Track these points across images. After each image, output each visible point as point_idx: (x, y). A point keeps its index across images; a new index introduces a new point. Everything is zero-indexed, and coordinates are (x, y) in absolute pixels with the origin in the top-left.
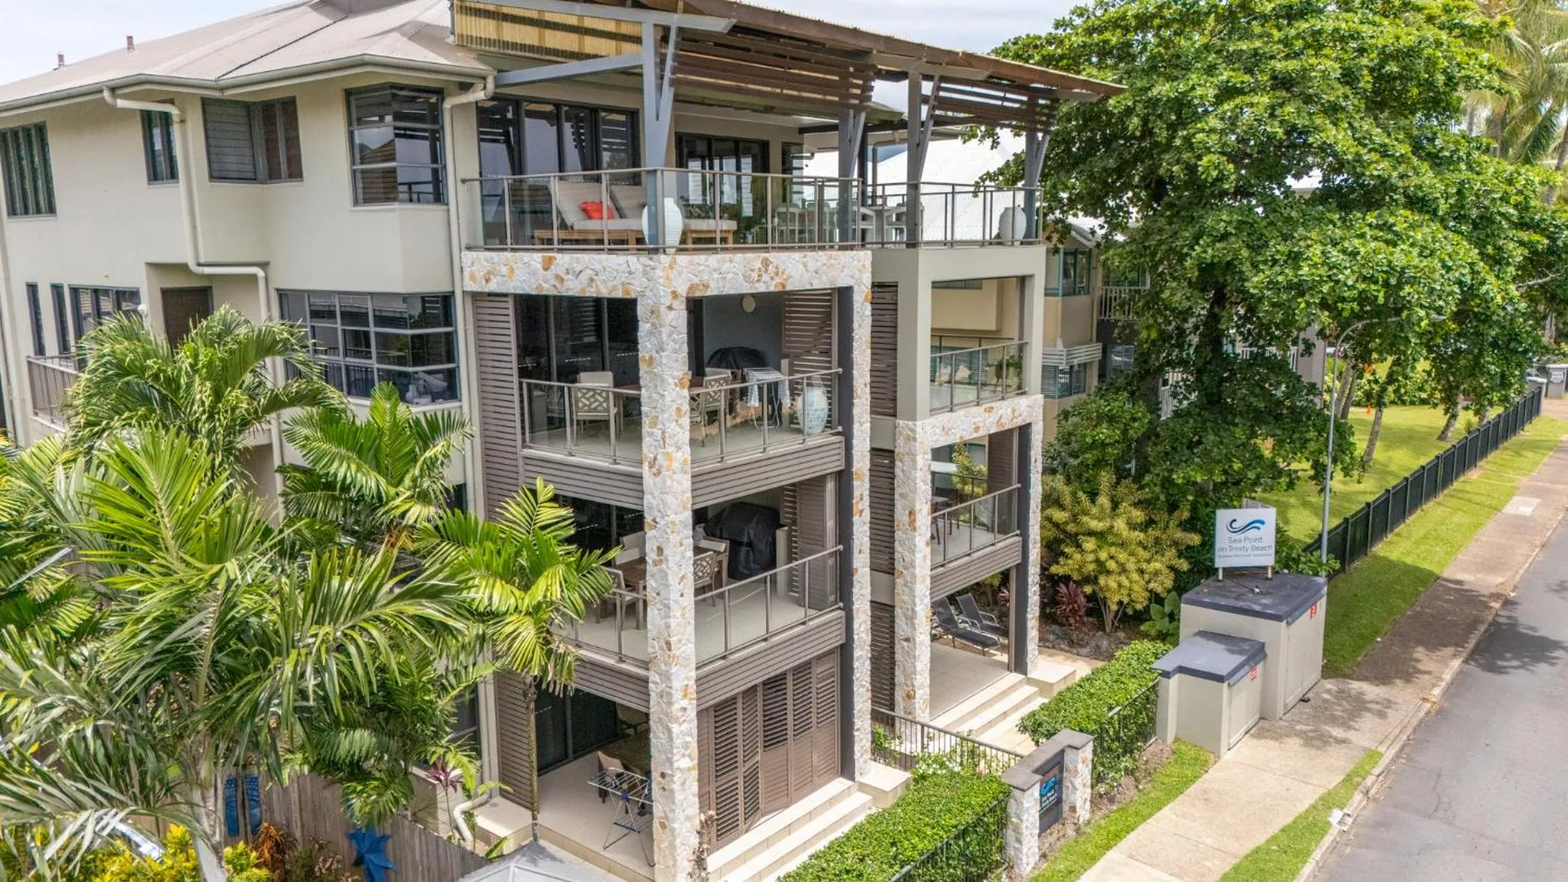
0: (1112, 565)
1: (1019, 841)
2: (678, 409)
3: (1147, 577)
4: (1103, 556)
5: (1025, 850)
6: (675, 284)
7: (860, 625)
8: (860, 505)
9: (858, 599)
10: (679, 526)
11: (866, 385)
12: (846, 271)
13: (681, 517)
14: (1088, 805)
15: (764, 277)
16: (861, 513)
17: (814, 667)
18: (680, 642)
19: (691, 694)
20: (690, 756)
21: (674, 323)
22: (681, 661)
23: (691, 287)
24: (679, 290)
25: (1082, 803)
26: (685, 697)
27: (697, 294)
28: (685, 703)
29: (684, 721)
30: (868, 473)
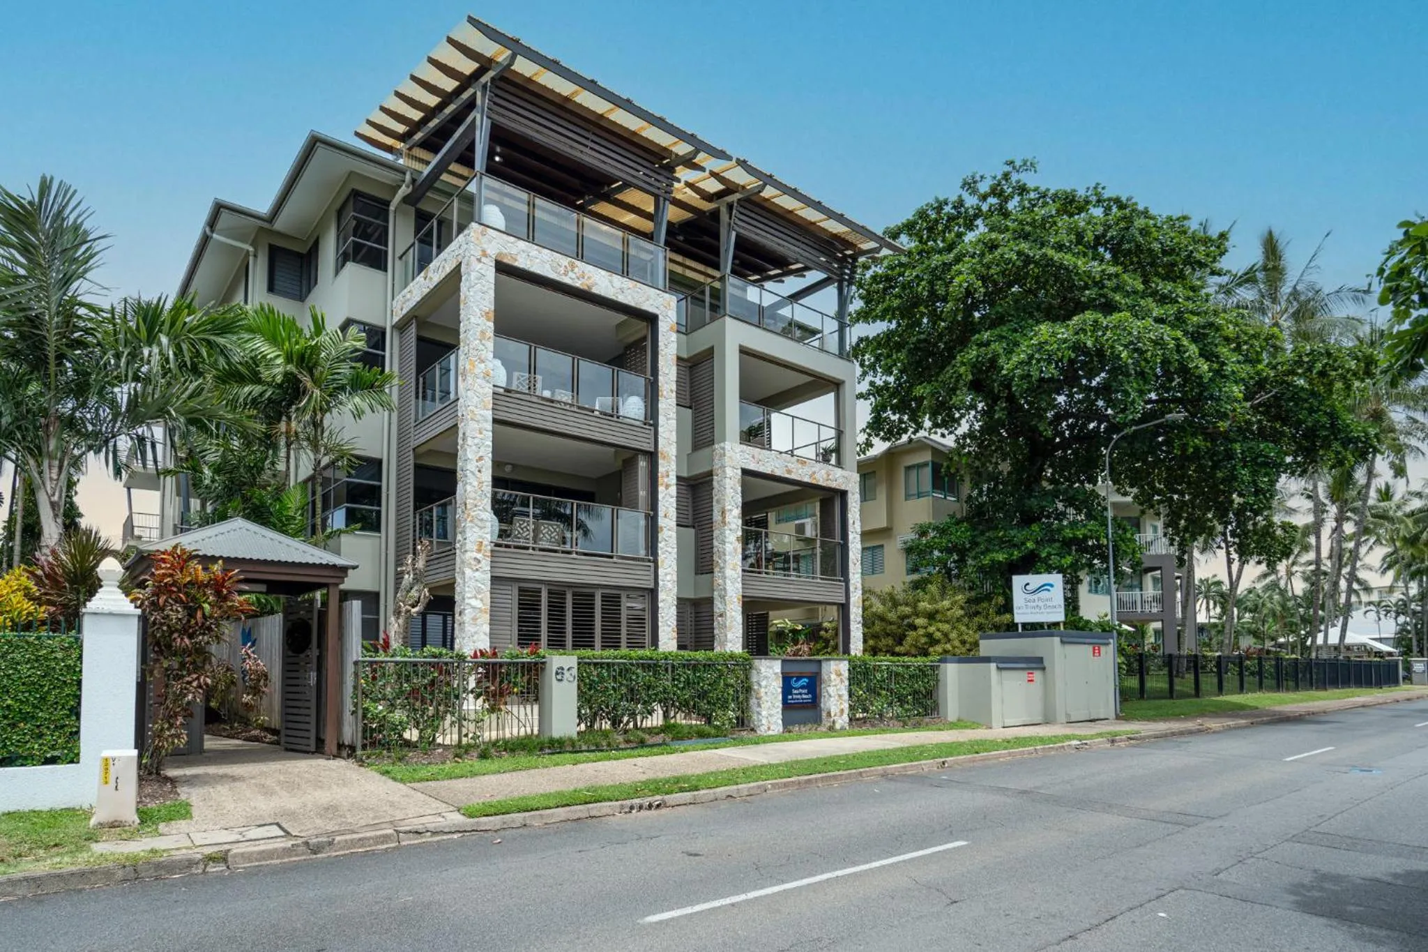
0: (938, 635)
1: (759, 705)
2: (483, 333)
3: (968, 646)
4: (931, 629)
5: (764, 713)
6: (485, 246)
7: (666, 574)
8: (666, 480)
9: (663, 553)
10: (478, 417)
11: (672, 391)
12: (651, 302)
13: (482, 412)
14: (846, 718)
15: (570, 274)
16: (667, 486)
17: (623, 599)
18: (476, 506)
19: (485, 551)
20: (481, 600)
21: (482, 271)
22: (476, 521)
23: (500, 254)
24: (489, 251)
25: (838, 711)
26: (479, 551)
27: (505, 261)
28: (479, 556)
29: (477, 570)
30: (674, 458)
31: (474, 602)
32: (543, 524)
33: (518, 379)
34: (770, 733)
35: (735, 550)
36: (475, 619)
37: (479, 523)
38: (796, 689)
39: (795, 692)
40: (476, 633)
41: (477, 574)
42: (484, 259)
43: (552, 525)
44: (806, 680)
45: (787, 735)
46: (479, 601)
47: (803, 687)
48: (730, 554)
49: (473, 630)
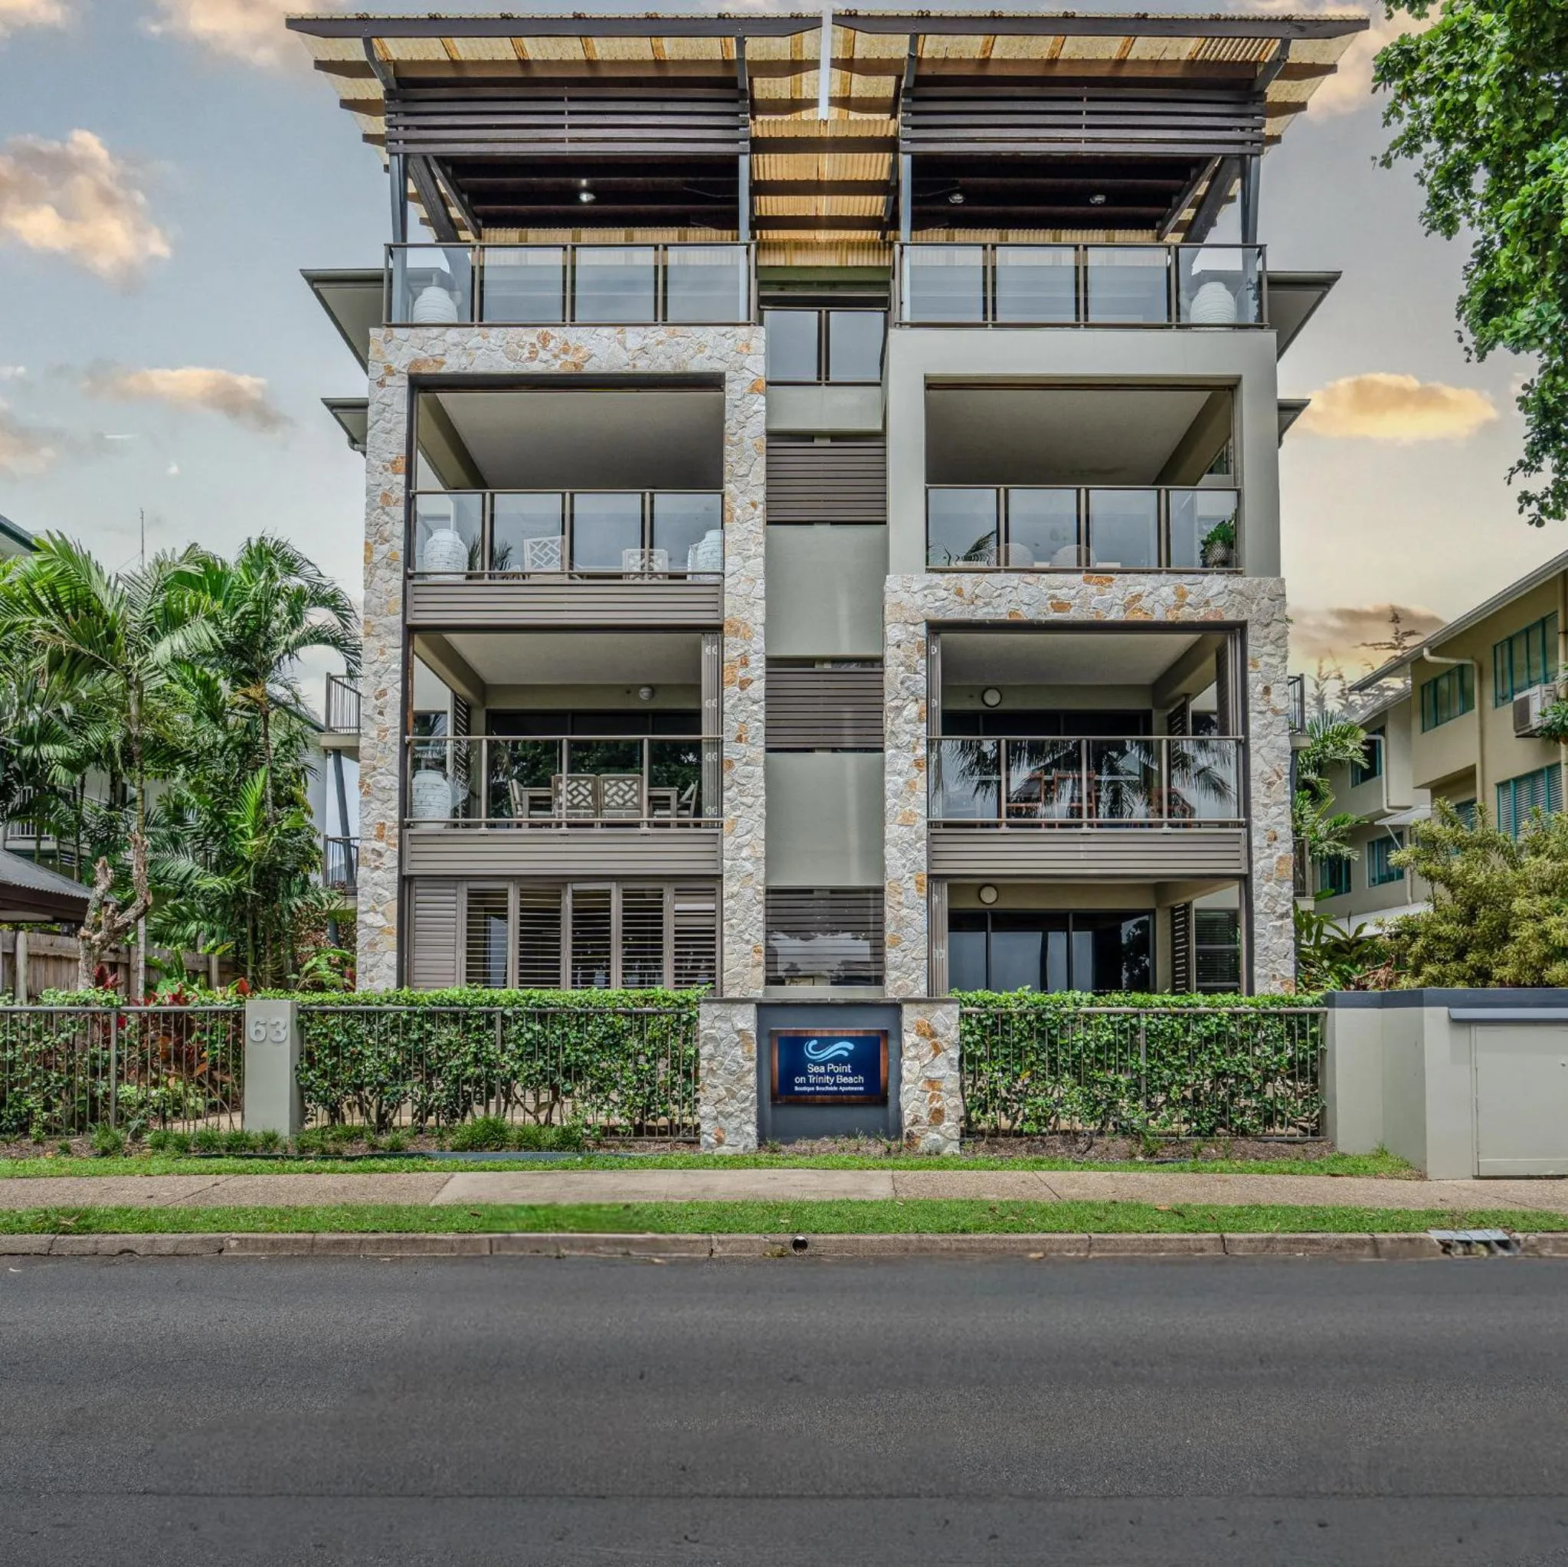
5: (708, 1109)
6: (390, 358)
7: (740, 847)
8: (741, 673)
9: (734, 808)
10: (379, 630)
11: (754, 505)
12: (708, 352)
13: (384, 621)
14: (951, 1127)
15: (543, 355)
16: (744, 684)
17: (668, 897)
18: (375, 769)
19: (390, 837)
20: (383, 914)
21: (386, 400)
22: (374, 791)
23: (415, 363)
24: (395, 366)
25: (924, 1114)
26: (380, 837)
27: (425, 370)
28: (379, 845)
29: (377, 868)
30: (761, 629)
31: (369, 919)
32: (606, 780)
33: (532, 549)
34: (724, 1149)
35: (910, 785)
36: (372, 945)
37: (380, 795)
38: (816, 1063)
39: (816, 1069)
40: (374, 966)
41: (375, 874)
42: (389, 381)
43: (623, 780)
44: (850, 1046)
45: (764, 1156)
46: (380, 916)
47: (838, 1060)
48: (896, 795)
49: (370, 961)
